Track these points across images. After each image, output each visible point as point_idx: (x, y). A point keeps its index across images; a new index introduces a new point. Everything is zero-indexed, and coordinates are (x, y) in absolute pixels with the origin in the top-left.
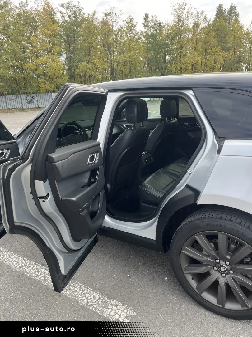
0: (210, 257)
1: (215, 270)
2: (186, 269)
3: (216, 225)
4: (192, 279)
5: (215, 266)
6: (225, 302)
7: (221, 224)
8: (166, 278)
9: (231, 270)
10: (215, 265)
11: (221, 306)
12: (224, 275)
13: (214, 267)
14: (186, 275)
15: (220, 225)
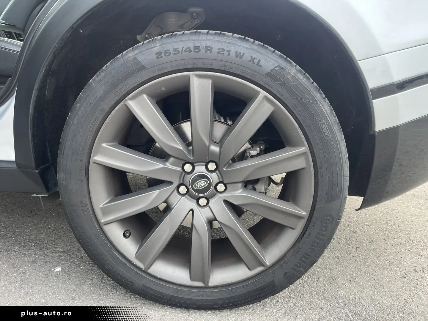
0: (172, 159)
1: (183, 195)
2: (105, 211)
3: (186, 51)
4: (124, 235)
5: (182, 184)
6: (211, 271)
7: (197, 44)
8: (58, 269)
9: (220, 182)
10: (181, 182)
11: (200, 284)
12: (203, 202)
13: (178, 188)
14: (106, 228)
15: (195, 48)
